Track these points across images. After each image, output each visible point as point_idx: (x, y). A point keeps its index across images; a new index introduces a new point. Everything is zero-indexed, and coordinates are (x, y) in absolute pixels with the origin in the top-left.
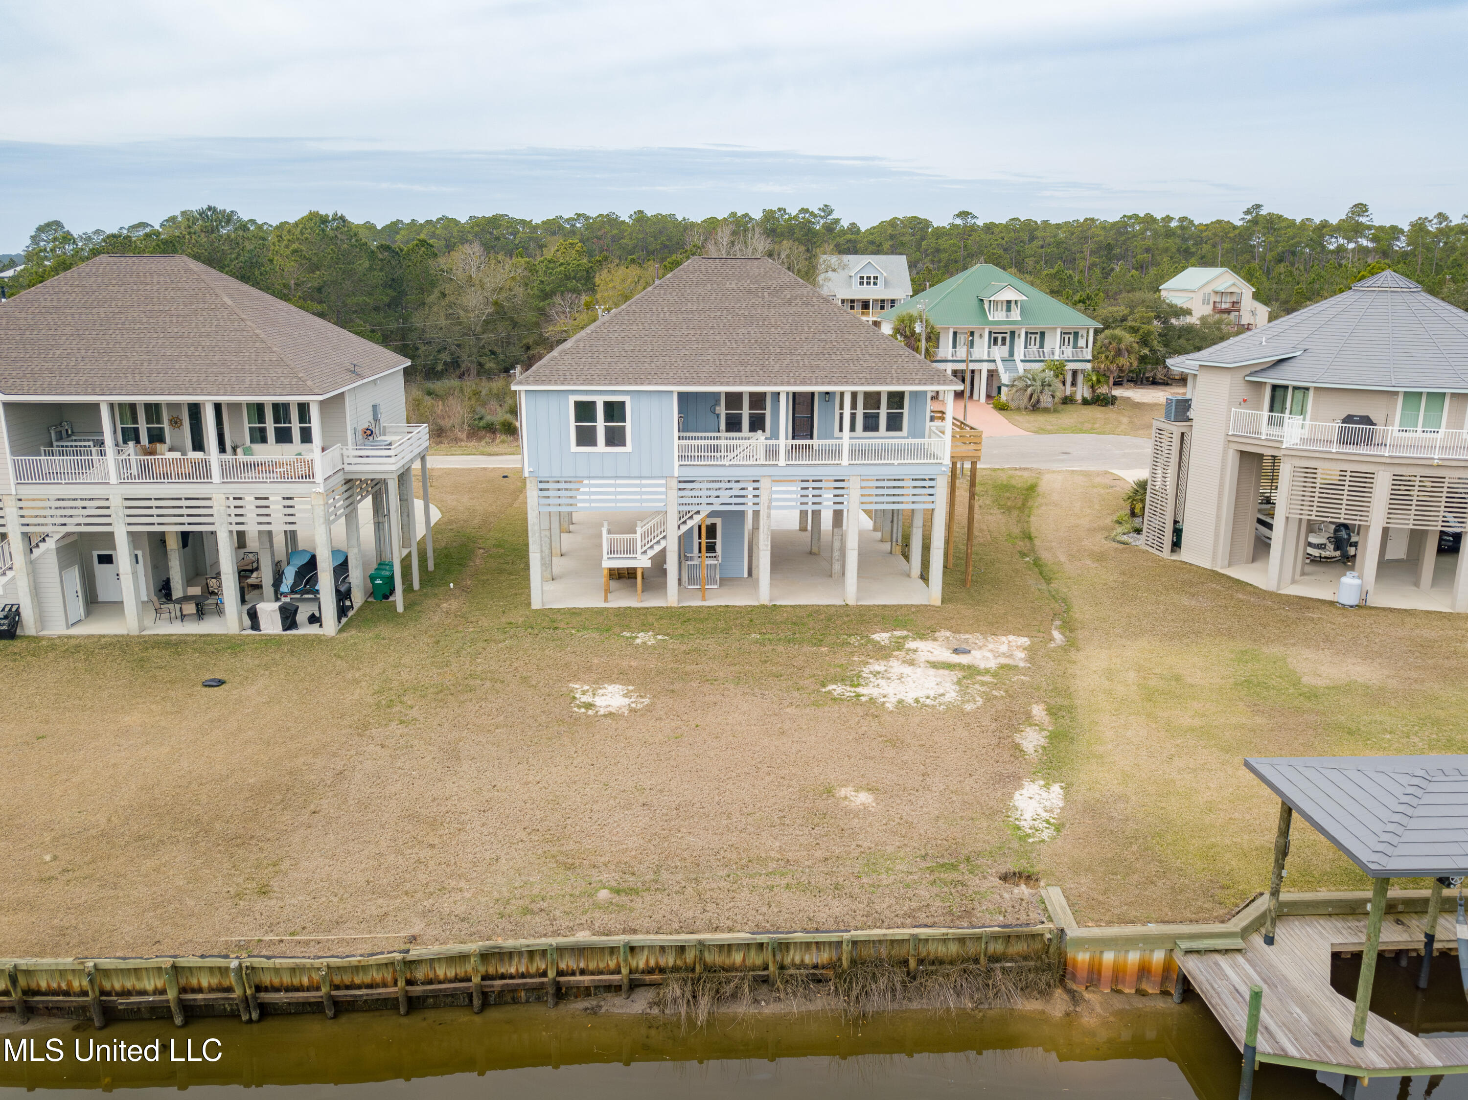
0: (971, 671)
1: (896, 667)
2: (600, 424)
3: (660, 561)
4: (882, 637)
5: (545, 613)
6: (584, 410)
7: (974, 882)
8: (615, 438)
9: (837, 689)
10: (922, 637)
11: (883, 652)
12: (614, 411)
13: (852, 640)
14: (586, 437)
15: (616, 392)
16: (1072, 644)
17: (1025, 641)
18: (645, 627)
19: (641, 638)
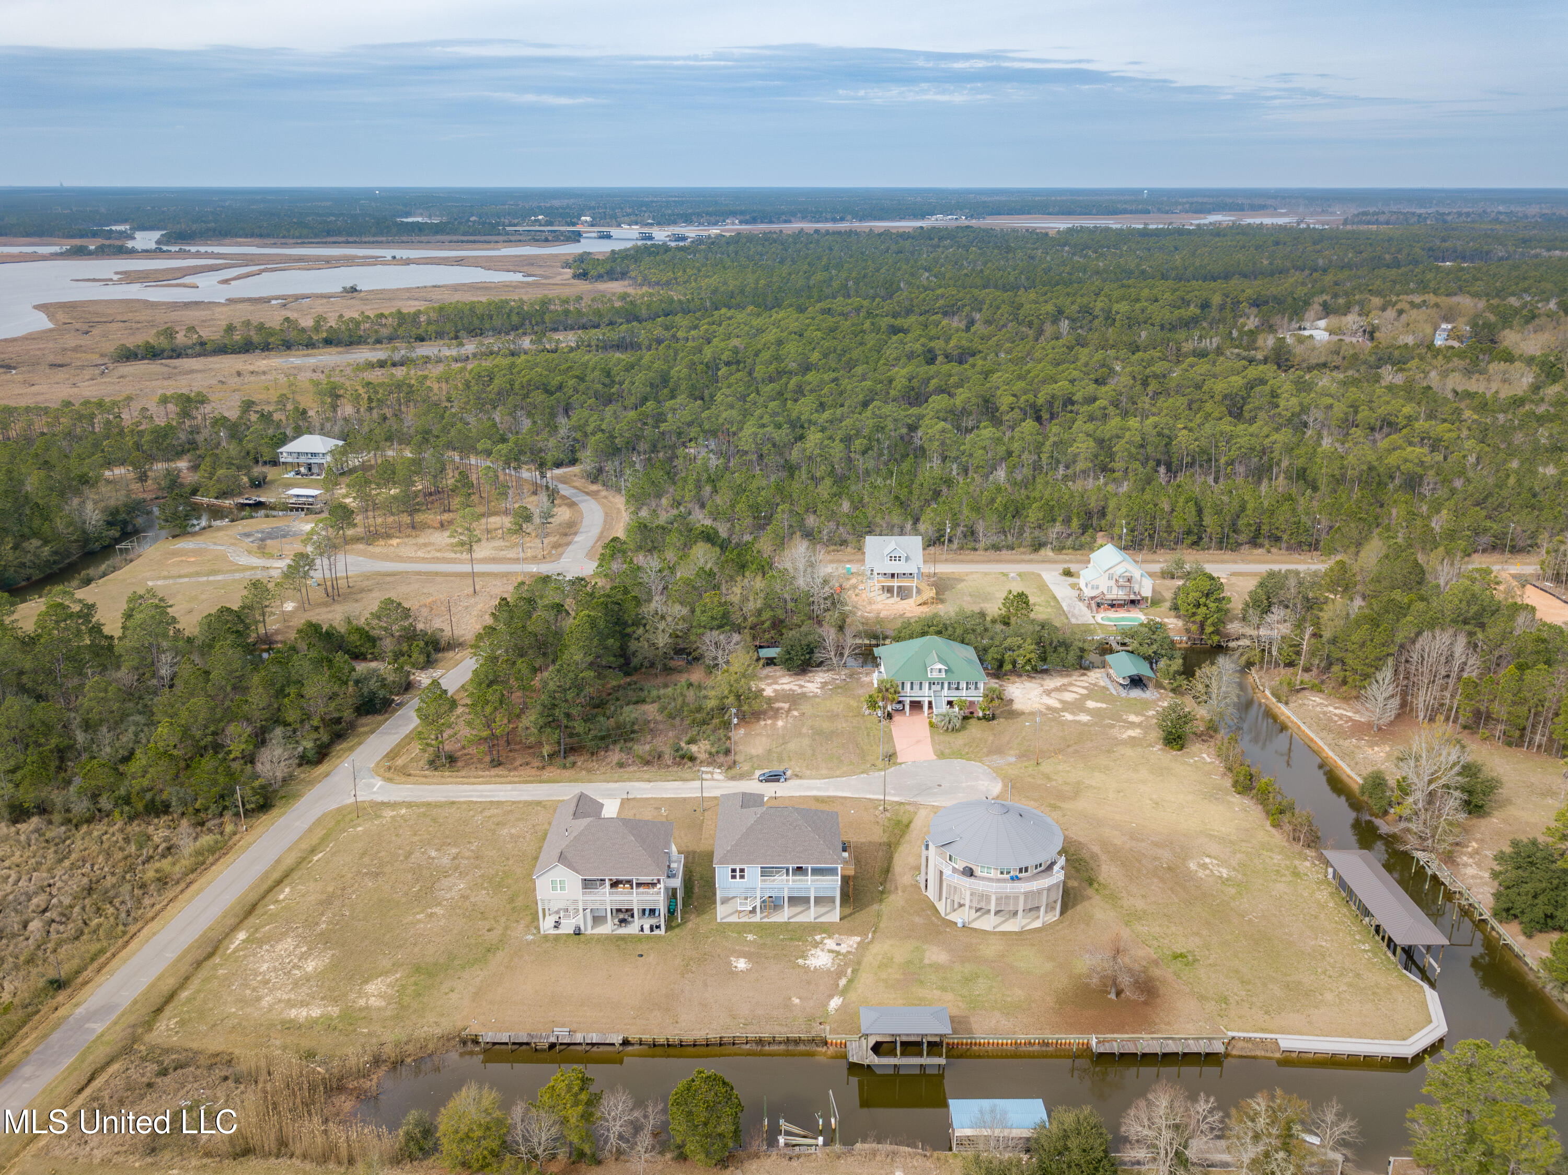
0: (838, 953)
1: (818, 952)
2: (738, 874)
3: (755, 908)
4: (818, 938)
5: (721, 924)
6: (734, 871)
7: (814, 1025)
8: (742, 877)
9: (800, 961)
10: (830, 937)
11: (816, 945)
12: (742, 870)
13: (810, 939)
14: (734, 877)
15: (742, 867)
16: (871, 942)
17: (858, 939)
18: (750, 932)
19: (750, 937)
